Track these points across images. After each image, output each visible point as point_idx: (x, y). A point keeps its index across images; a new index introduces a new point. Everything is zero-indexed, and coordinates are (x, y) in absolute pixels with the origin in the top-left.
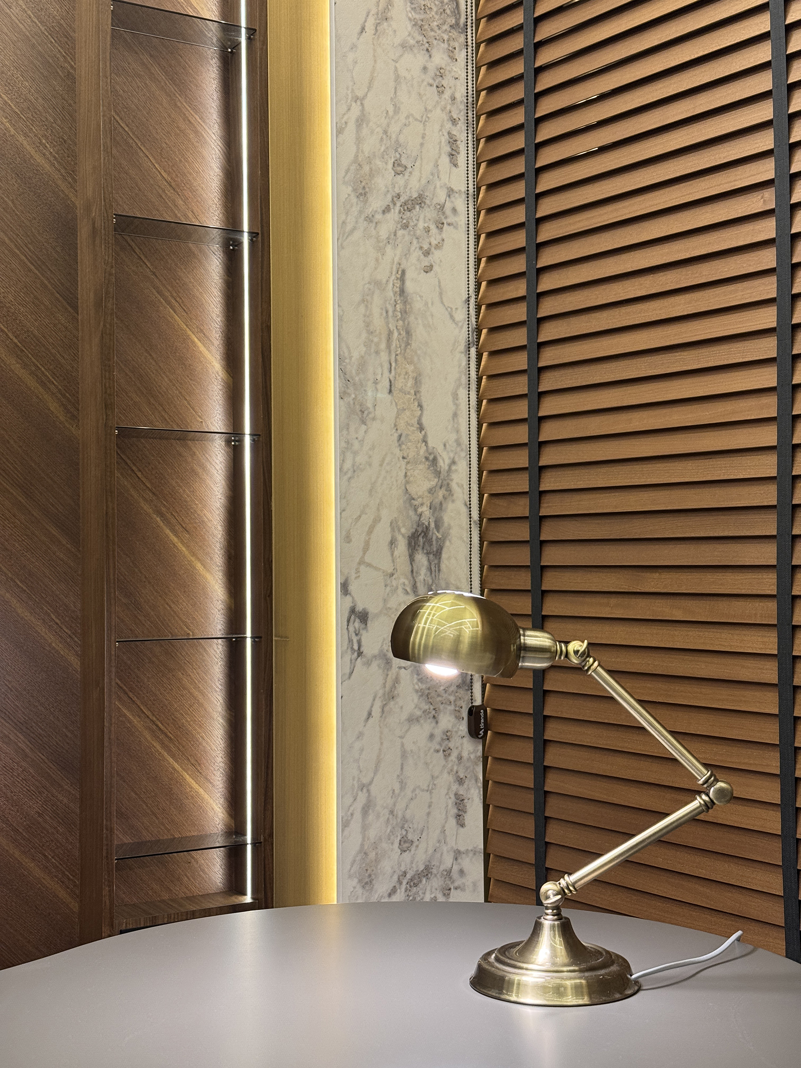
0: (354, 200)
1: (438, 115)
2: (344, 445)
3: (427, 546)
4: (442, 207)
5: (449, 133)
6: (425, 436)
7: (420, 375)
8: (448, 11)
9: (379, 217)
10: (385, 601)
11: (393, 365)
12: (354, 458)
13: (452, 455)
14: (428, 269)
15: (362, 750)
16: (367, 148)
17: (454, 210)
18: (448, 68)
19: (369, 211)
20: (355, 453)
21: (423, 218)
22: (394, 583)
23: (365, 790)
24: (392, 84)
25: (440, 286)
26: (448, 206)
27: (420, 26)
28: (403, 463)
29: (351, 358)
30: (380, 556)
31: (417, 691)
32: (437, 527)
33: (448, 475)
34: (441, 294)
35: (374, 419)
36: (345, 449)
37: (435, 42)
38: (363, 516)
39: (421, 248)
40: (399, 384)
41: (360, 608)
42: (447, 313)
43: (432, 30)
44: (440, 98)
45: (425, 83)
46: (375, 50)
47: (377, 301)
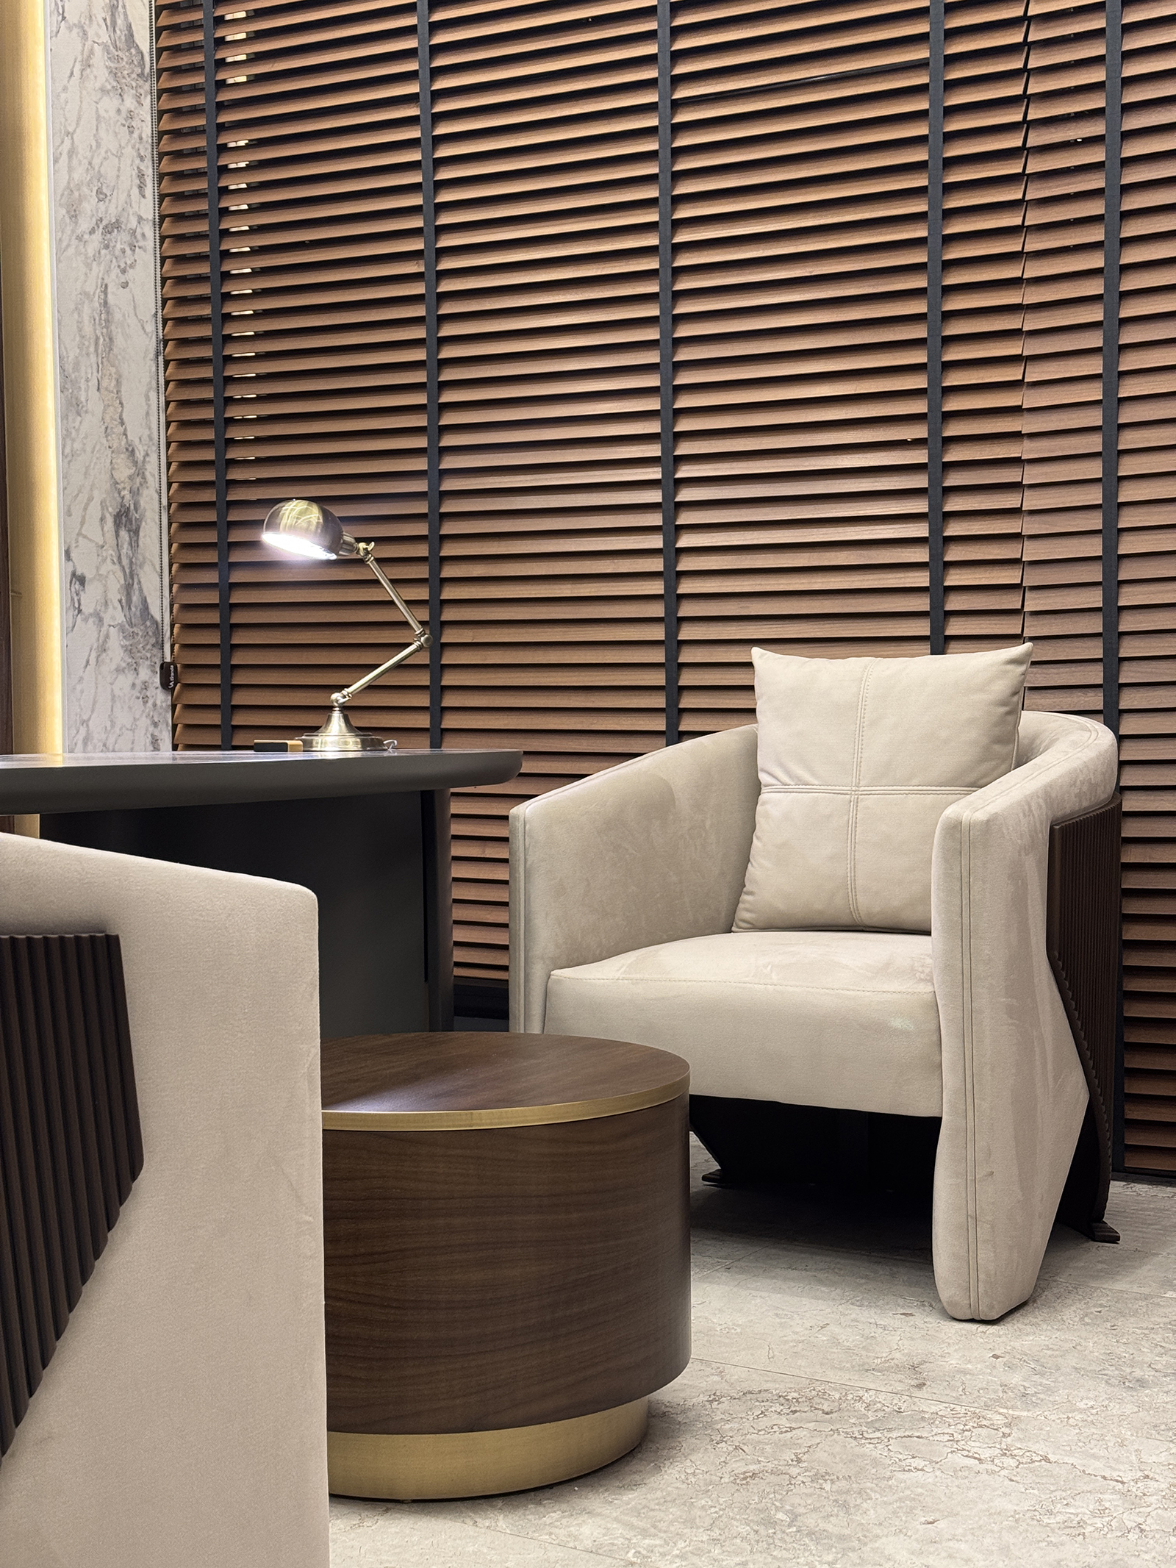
0: (68, 220)
1: (129, 151)
2: (65, 432)
3: (128, 525)
4: (135, 232)
5: (138, 168)
6: (125, 429)
7: (120, 376)
8: (135, 62)
9: (86, 237)
10: (98, 568)
11: (100, 366)
12: (72, 444)
13: (146, 448)
14: (125, 285)
15: (82, 692)
16: (76, 176)
17: (143, 235)
18: (136, 112)
19: (79, 232)
20: (73, 440)
21: (120, 240)
22: (104, 554)
23: (85, 725)
24: (95, 122)
25: (134, 301)
26: (139, 230)
27: (114, 74)
28: (109, 452)
29: (68, 357)
30: (93, 529)
31: (122, 647)
32: (136, 509)
33: (144, 465)
34: (135, 308)
35: (86, 412)
36: (66, 436)
37: (126, 88)
38: (80, 495)
39: (119, 266)
40: (105, 383)
41: (79, 573)
42: (139, 325)
43: (124, 77)
44: (131, 137)
45: (119, 123)
46: (81, 93)
47: (86, 311)
